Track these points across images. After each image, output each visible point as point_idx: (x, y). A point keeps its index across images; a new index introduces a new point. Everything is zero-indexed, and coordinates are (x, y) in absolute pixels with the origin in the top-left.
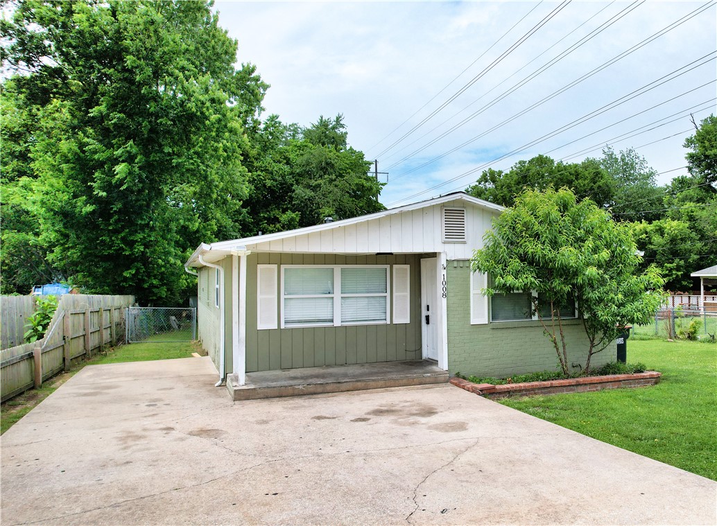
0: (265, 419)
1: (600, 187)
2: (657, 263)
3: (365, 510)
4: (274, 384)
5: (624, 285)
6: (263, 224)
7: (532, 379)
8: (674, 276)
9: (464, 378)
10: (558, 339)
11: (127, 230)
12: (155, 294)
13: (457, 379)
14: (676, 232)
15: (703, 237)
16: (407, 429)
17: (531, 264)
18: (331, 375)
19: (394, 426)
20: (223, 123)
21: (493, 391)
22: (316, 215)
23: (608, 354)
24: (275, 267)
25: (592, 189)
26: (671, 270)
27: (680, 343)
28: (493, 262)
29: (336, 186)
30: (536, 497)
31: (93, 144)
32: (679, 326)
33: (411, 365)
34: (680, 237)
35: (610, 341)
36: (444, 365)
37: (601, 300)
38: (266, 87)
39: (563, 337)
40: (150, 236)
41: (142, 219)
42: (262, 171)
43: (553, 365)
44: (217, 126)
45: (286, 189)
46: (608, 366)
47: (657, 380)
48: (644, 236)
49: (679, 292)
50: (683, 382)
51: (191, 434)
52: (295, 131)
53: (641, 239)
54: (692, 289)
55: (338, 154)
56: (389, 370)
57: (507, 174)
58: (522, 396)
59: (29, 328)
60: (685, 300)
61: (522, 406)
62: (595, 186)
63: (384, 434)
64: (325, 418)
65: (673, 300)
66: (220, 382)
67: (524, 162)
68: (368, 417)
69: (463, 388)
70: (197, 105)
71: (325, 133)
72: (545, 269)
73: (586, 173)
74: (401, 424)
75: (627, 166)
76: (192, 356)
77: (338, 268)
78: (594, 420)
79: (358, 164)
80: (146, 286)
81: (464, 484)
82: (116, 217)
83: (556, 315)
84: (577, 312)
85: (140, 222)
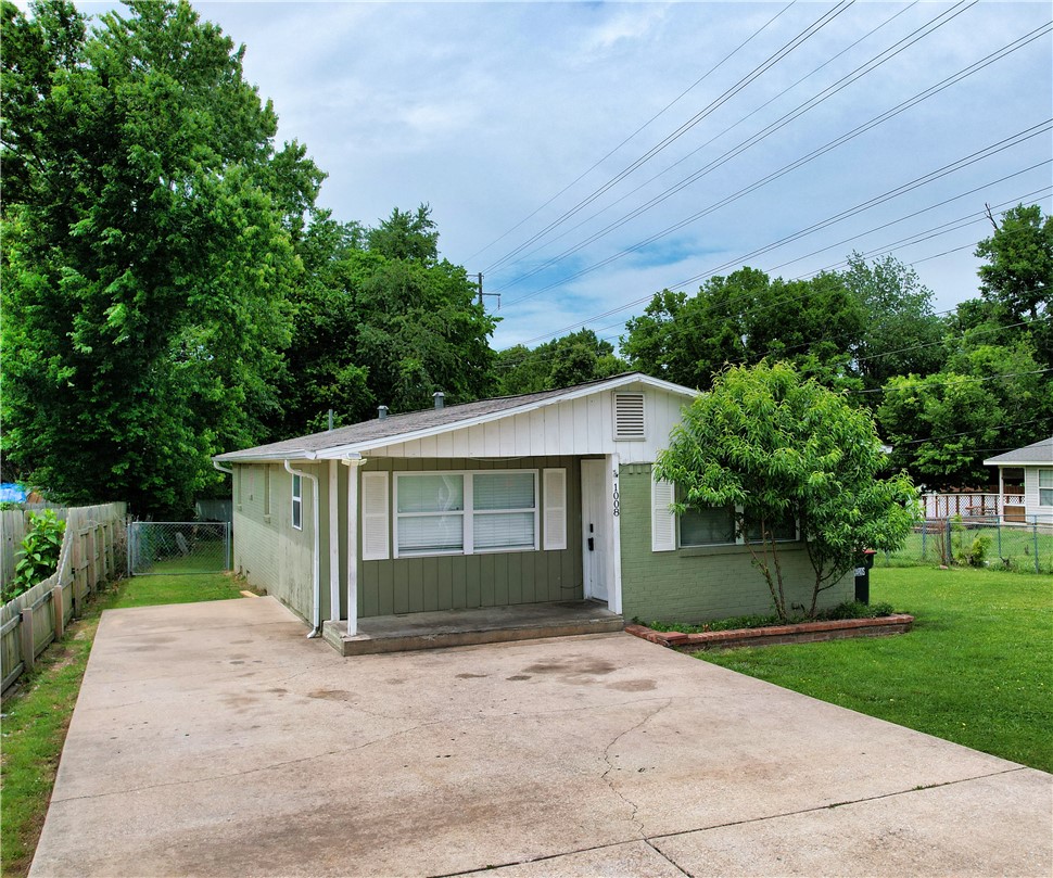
0: (396, 678)
1: (841, 318)
2: (933, 442)
3: (554, 770)
4: (394, 634)
5: (863, 496)
6: (311, 385)
7: (737, 626)
8: (959, 464)
9: (644, 625)
10: (772, 570)
11: (117, 404)
12: (158, 501)
13: (634, 625)
14: (963, 393)
15: (1005, 401)
16: (581, 689)
17: (735, 468)
18: (466, 621)
19: (563, 685)
20: (262, 238)
21: (685, 641)
22: (394, 371)
23: (845, 590)
24: (386, 474)
25: (829, 322)
26: (954, 455)
27: (959, 572)
28: (683, 469)
29: (424, 324)
30: (744, 757)
31: (69, 275)
32: (957, 546)
33: (569, 607)
34: (968, 402)
35: (843, 573)
36: (616, 607)
37: (830, 517)
38: (321, 177)
39: (778, 568)
40: (150, 411)
41: (139, 386)
42: (308, 302)
43: (763, 605)
44: (253, 242)
45: (345, 329)
46: (842, 607)
47: (907, 627)
48: (911, 400)
49: (968, 488)
50: (944, 629)
51: (310, 695)
52: (356, 234)
53: (908, 404)
54: (988, 483)
55: (426, 272)
56: (542, 614)
57: (693, 300)
58: (723, 647)
59: (20, 558)
60: (977, 501)
61: (723, 661)
62: (835, 318)
63: (553, 694)
64: (472, 676)
65: (958, 501)
66: (314, 632)
67: (721, 279)
68: (528, 674)
69: (644, 637)
70: (223, 212)
71: (403, 236)
72: (753, 477)
73: (820, 297)
74: (571, 682)
75: (885, 283)
76: (243, 596)
77: (469, 475)
78: (817, 677)
79: (458, 288)
80: (144, 487)
81: (659, 745)
82: (101, 383)
83: (768, 537)
84: (798, 533)
85: (136, 390)
